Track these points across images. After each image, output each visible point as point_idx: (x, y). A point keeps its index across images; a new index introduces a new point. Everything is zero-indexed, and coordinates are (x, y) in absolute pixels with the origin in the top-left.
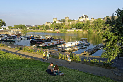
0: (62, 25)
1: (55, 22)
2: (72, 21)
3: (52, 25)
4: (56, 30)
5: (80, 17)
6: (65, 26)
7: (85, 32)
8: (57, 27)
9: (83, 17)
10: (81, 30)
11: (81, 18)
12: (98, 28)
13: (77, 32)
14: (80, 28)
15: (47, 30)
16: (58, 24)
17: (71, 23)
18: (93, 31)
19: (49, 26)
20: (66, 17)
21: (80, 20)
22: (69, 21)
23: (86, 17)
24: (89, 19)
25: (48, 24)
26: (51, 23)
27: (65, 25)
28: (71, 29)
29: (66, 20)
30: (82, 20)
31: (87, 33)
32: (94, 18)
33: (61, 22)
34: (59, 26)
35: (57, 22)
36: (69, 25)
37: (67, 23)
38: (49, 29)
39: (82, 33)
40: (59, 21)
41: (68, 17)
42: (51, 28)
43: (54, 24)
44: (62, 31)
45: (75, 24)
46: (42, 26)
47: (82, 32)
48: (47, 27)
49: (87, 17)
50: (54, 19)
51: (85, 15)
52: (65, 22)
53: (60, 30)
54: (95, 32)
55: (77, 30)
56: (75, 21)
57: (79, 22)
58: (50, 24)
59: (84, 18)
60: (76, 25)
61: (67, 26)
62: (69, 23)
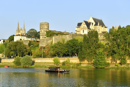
0: (30, 44)
2: (58, 34)
11: (84, 25)
14: (73, 55)
21: (82, 33)
22: (50, 34)
23: (96, 24)
30: (86, 32)
36: (49, 47)
37: (44, 41)
40: (24, 35)
41: (48, 24)
49: (102, 25)
51: (94, 19)
56: (68, 34)
59: (92, 27)
61: (44, 48)
62: (50, 41)
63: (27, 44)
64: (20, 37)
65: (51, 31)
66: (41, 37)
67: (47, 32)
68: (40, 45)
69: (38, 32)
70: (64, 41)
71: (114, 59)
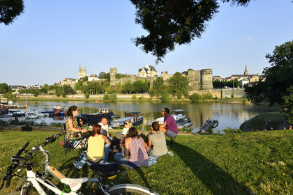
0: (102, 84)
1: (86, 79)
2: (124, 76)
3: (79, 85)
4: (92, 96)
5: (140, 70)
6: (109, 88)
7: (155, 98)
8: (91, 90)
9: (146, 70)
10: (146, 96)
11: (143, 71)
12: (180, 91)
13: (140, 99)
14: (142, 92)
15: (70, 97)
16: (96, 83)
17: (122, 82)
18: (170, 96)
20: (111, 69)
21: (142, 76)
22: (118, 76)
23: (151, 70)
24: (157, 74)
25: (69, 83)
26: (77, 81)
27: (109, 85)
28: (124, 92)
29: (112, 75)
30: (145, 76)
31: (160, 101)
32: (166, 72)
33: (100, 78)
34: (97, 87)
35: (90, 79)
36: (118, 86)
37: (114, 82)
38: (73, 93)
39: (150, 101)
40: (96, 76)
41: (116, 69)
42: (78, 91)
43: (85, 83)
44: (106, 98)
45: (132, 83)
46: (52, 88)
47: (150, 99)
48: (68, 90)
49: (155, 70)
50: (80, 71)
51: (150, 66)
52: (109, 78)
53: (102, 96)
54: (174, 100)
55: (138, 96)
56: (129, 76)
57: (140, 79)
58: (73, 82)
59: (148, 72)
60: (135, 84)
61: (114, 86)
62: (118, 82)
64: (93, 78)
65: (118, 74)
66: (111, 79)
67: (115, 75)
68: (111, 84)
70: (129, 81)
71: (174, 95)
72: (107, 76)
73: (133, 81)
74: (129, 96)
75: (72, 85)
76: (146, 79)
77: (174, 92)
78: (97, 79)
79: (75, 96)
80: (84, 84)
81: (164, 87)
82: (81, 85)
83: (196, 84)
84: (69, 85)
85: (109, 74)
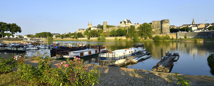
0: (99, 31)
1: (90, 29)
2: (111, 26)
3: (86, 32)
4: (91, 38)
5: (121, 22)
6: (102, 34)
7: (129, 39)
8: (92, 35)
9: (125, 22)
10: (124, 38)
11: (123, 23)
12: (146, 35)
13: (119, 39)
14: (121, 35)
15: (79, 39)
16: (94, 31)
17: (110, 30)
18: (139, 38)
19: (83, 33)
20: (104, 23)
21: (122, 26)
22: (108, 27)
23: (128, 22)
24: (132, 25)
25: (81, 31)
26: (85, 30)
27: (103, 32)
28: (111, 36)
29: (105, 26)
30: (124, 26)
31: (132, 41)
32: (138, 24)
33: (98, 28)
34: (95, 33)
35: (92, 29)
36: (108, 33)
37: (105, 30)
38: (83, 37)
39: (126, 41)
40: (96, 27)
41: (107, 22)
42: (85, 36)
44: (99, 39)
45: (116, 30)
46: (72, 34)
47: (126, 40)
48: (80, 35)
49: (130, 22)
50: (89, 25)
51: (127, 20)
52: (103, 28)
53: (97, 38)
54: (142, 40)
55: (118, 38)
56: (115, 27)
57: (121, 28)
58: (83, 31)
59: (126, 23)
60: (117, 31)
61: (105, 33)
62: (108, 30)
63: (97, 31)
64: (94, 28)
65: (108, 25)
66: (104, 28)
67: (106, 26)
68: (104, 31)
69: (101, 25)
70: (114, 29)
71: (142, 37)
72: (102, 27)
73: (116, 29)
74: (113, 38)
75: (83, 32)
76: (124, 28)
77: (142, 35)
78: (96, 29)
79: (83, 38)
80: (89, 32)
81: (135, 32)
82: (87, 32)
83: (158, 30)
84: (81, 32)
85: (103, 26)
